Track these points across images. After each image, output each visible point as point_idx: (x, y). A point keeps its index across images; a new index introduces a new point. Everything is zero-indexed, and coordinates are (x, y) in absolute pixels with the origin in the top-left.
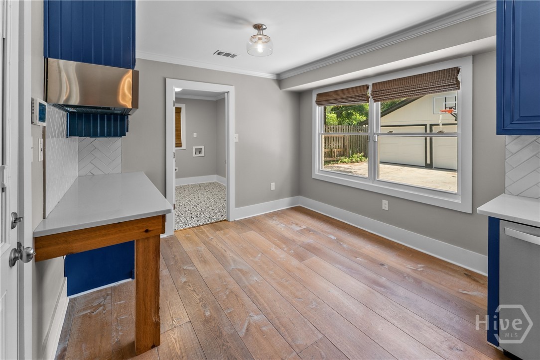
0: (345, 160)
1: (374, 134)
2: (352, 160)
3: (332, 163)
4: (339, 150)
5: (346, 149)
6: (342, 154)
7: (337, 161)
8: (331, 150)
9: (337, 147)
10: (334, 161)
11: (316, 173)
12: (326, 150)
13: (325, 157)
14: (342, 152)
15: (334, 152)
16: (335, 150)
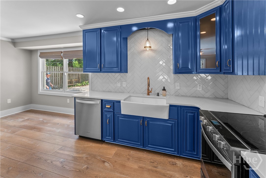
0: (79, 85)
1: (65, 72)
2: (82, 84)
3: (71, 86)
4: (76, 80)
5: (79, 79)
6: (78, 82)
7: (74, 85)
8: (71, 80)
9: (75, 78)
10: (72, 85)
11: (40, 91)
12: (69, 80)
13: (68, 84)
14: (77, 81)
15: (73, 81)
16: (73, 80)
